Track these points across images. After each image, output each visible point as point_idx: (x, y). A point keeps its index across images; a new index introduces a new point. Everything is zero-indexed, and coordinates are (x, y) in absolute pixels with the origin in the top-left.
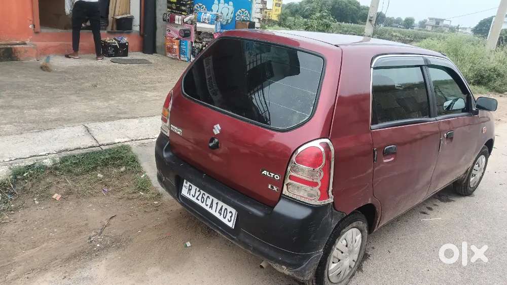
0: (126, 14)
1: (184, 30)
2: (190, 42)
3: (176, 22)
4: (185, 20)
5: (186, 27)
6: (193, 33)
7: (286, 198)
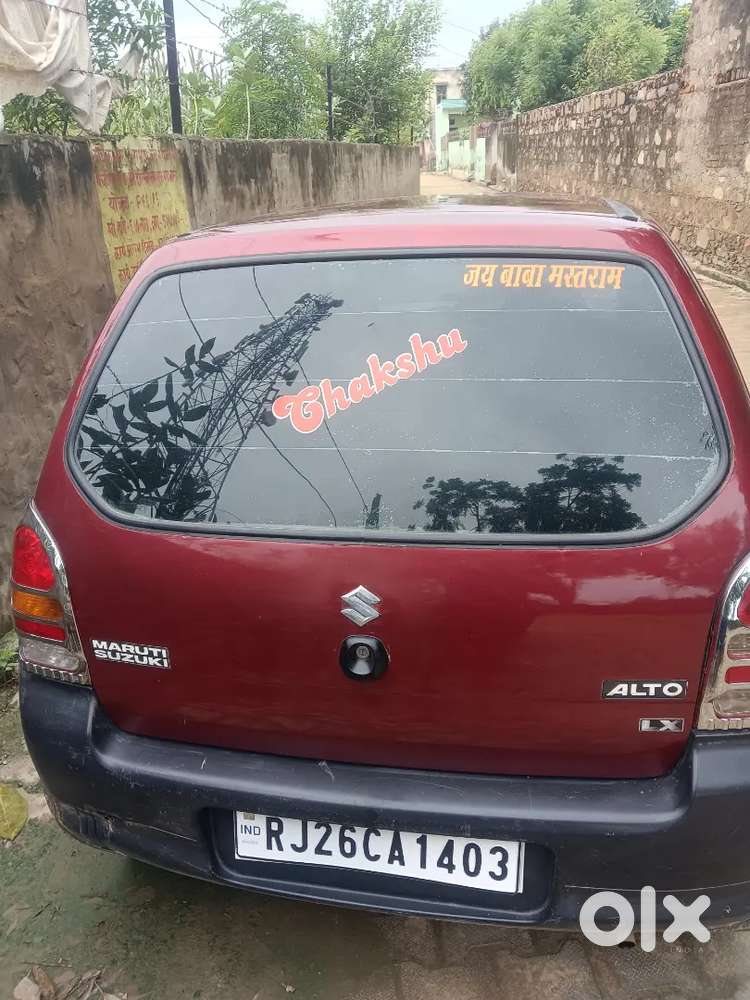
7: (712, 739)
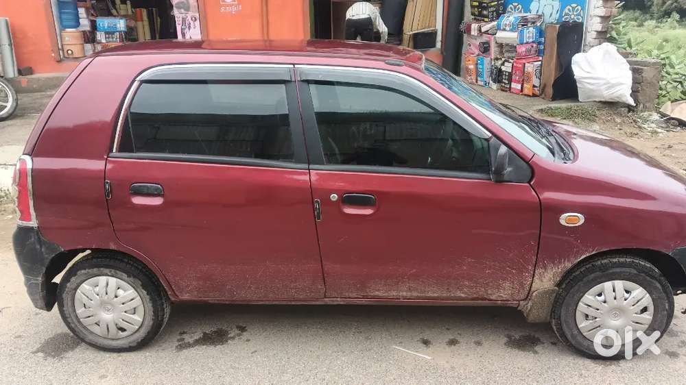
0: (429, 27)
1: (484, 43)
2: (489, 59)
3: (473, 33)
4: (483, 29)
5: (485, 38)
6: (493, 45)
